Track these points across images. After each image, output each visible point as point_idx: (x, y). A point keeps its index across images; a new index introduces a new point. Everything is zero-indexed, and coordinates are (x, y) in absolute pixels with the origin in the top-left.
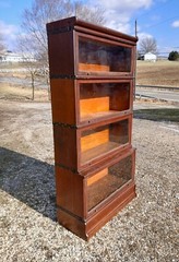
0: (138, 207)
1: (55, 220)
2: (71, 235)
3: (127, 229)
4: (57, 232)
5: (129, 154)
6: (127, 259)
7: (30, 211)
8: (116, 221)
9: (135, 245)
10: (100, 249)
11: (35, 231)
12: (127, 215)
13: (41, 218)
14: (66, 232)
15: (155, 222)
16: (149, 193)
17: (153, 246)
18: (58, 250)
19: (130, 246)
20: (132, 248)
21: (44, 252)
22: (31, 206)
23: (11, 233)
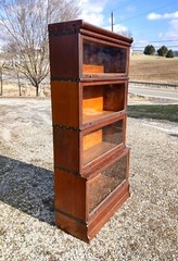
0: (133, 207)
1: (53, 224)
2: (72, 238)
3: (126, 229)
4: (56, 236)
5: (124, 154)
6: (130, 258)
7: (25, 217)
8: (114, 222)
9: (136, 244)
10: (102, 250)
11: (34, 237)
12: (124, 215)
13: (38, 223)
14: (66, 236)
15: (151, 220)
16: (142, 192)
17: (153, 243)
18: (61, 254)
19: (131, 245)
20: (133, 247)
21: (48, 257)
22: (25, 211)
23: (8, 240)
